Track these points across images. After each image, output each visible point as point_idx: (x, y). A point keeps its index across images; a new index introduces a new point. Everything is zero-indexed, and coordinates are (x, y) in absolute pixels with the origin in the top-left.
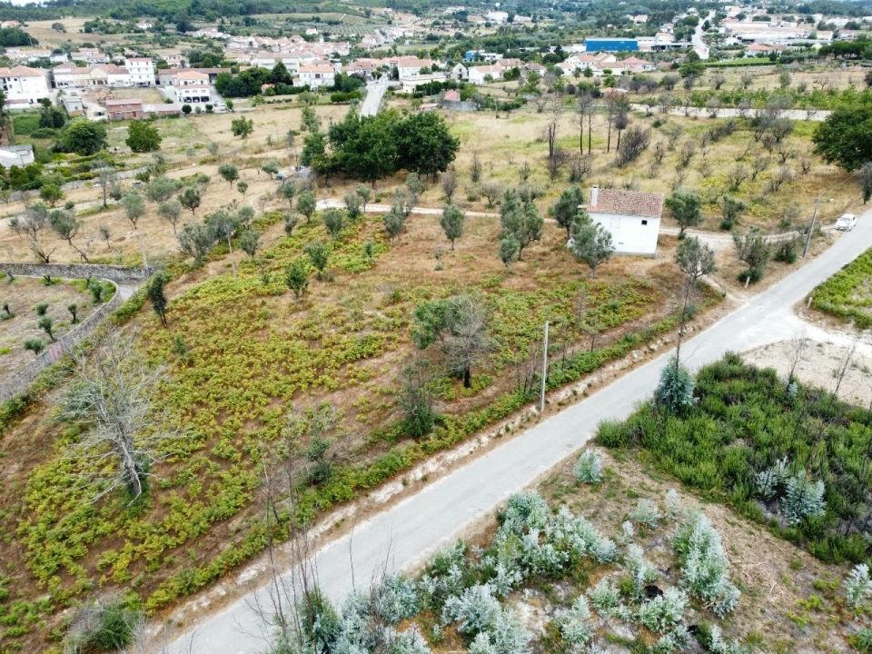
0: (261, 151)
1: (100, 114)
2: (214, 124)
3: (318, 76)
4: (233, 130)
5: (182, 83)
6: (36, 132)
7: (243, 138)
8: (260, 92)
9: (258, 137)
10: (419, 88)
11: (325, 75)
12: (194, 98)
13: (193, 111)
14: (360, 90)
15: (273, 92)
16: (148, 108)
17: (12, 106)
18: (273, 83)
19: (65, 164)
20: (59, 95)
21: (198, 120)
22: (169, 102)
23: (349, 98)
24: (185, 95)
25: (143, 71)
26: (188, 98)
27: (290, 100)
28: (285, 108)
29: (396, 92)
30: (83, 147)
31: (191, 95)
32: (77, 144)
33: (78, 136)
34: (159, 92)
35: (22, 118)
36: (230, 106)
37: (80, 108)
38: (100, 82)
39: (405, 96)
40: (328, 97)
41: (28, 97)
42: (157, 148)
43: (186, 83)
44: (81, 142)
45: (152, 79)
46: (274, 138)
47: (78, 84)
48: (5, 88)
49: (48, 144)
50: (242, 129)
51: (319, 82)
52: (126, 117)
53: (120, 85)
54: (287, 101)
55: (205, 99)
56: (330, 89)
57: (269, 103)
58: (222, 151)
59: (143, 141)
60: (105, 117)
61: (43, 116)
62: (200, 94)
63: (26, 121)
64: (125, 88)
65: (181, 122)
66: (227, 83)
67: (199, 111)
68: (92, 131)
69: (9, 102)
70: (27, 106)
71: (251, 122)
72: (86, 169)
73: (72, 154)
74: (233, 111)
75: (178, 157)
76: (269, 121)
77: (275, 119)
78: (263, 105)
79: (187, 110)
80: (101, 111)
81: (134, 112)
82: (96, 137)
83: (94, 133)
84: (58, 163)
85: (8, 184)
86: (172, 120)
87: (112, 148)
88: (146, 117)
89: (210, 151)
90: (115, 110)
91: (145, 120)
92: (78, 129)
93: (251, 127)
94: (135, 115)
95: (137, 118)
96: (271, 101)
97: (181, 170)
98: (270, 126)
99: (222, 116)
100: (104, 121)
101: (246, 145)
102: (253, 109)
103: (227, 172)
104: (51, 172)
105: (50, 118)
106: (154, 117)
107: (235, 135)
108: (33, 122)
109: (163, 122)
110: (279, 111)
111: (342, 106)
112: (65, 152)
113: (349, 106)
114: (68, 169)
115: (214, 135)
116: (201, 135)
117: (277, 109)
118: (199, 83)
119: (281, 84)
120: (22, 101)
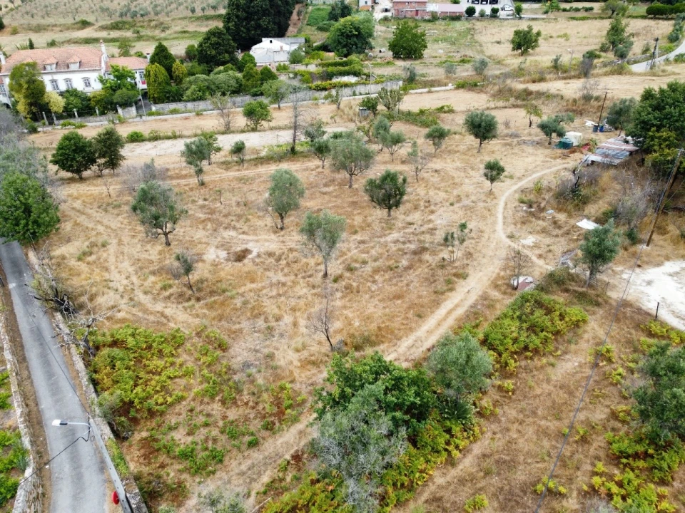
0: (542, 80)
1: (386, 10)
2: (494, 31)
4: (513, 42)
6: (321, 24)
7: (522, 54)
9: (542, 56)
13: (477, 14)
16: (432, 7)
19: (312, 68)
21: (478, 25)
22: (456, 2)
23: (672, 11)
27: (591, 9)
28: (583, 19)
30: (345, 46)
32: (340, 43)
33: (342, 34)
35: (319, 9)
36: (519, 11)
37: (370, 4)
40: (641, 9)
42: (420, 57)
44: (343, 41)
46: (565, 60)
49: (319, 38)
50: (524, 42)
52: (408, 16)
54: (587, 10)
57: (565, 10)
58: (493, 71)
59: (407, 47)
60: (389, 14)
61: (333, 9)
63: (321, 12)
65: (460, 26)
67: (482, 15)
68: (357, 29)
71: (538, 34)
72: (330, 76)
73: (332, 54)
74: (520, 18)
75: (436, 73)
76: (562, 33)
77: (568, 32)
78: (556, 13)
79: (470, 12)
80: (388, 7)
81: (417, 11)
82: (359, 36)
83: (359, 32)
84: (307, 65)
85: (241, 85)
86: (452, 23)
87: (377, 50)
88: (427, 17)
89: (476, 69)
90: (400, 7)
91: (425, 21)
92: (344, 26)
93: (536, 41)
94: (417, 14)
95: (418, 18)
96: (568, 8)
97: (430, 92)
98: (559, 39)
99: (506, 23)
100: (386, 19)
101: (523, 66)
102: (544, 16)
103: (479, 126)
104: (291, 75)
105: (338, 11)
106: (434, 18)
107: (513, 49)
108: (325, 14)
109: (440, 25)
110: (575, 22)
111: (660, 21)
112: (329, 51)
113: (673, 22)
114: (311, 74)
115: (489, 45)
116: (474, 43)
117: (573, 18)
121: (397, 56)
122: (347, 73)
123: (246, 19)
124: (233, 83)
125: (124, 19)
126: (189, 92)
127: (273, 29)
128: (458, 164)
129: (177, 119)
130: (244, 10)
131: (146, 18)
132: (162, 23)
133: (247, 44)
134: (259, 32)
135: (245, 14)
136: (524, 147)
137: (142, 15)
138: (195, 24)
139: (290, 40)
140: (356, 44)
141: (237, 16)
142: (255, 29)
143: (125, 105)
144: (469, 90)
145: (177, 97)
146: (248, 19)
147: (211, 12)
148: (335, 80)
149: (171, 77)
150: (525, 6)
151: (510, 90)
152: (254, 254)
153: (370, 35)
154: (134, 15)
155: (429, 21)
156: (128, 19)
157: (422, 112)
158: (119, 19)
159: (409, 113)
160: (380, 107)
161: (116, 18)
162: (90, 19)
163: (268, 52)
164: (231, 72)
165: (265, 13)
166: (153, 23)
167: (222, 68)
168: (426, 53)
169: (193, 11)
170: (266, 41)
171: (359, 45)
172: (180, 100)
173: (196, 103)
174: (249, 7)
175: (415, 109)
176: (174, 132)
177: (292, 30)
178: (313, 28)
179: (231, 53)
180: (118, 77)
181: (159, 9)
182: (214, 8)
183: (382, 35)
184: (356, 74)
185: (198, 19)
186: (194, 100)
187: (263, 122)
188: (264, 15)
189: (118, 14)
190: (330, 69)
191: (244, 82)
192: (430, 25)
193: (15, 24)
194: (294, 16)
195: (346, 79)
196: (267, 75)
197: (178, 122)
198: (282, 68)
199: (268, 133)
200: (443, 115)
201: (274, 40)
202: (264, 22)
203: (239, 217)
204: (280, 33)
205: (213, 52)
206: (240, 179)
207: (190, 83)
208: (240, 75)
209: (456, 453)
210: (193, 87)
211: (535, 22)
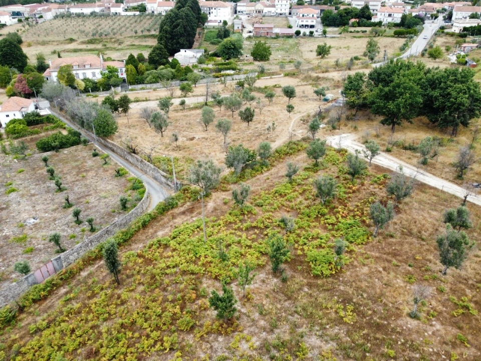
0: (327, 71)
1: (250, 32)
2: (310, 44)
3: (390, 15)
4: (317, 51)
5: (301, 15)
6: (213, 41)
7: (322, 58)
8: (348, 24)
9: (330, 60)
10: (465, 29)
11: (396, 15)
12: (306, 26)
13: (301, 34)
14: (418, 28)
15: (356, 25)
16: (276, 31)
17: (210, 24)
18: (358, 18)
19: (210, 66)
20: (235, 18)
21: (302, 41)
22: (290, 27)
23: (407, 33)
24: (301, 23)
25: (283, 6)
26: (303, 25)
27: (366, 31)
28: (360, 37)
29: (446, 31)
30: (226, 54)
31: (304, 23)
32: (224, 52)
33: (225, 48)
34: (288, 20)
35: (211, 31)
36: (325, 32)
37: (240, 28)
38: (259, 12)
39: (452, 35)
40: (392, 32)
41: (218, 19)
42: (268, 59)
43: (303, 16)
44: (226, 51)
45: (287, 11)
46: (341, 61)
47: (248, 12)
48: (210, 13)
49: (213, 49)
50: (322, 52)
51: (390, 20)
52: (262, 35)
53: (270, 14)
54: (363, 32)
55: (312, 26)
56: (396, 25)
57: (351, 32)
58: (305, 67)
59: (261, 54)
60: (251, 34)
61: (219, 32)
62: (310, 23)
63: (212, 33)
64: (271, 16)
65: (291, 41)
66: (328, 17)
67: (304, 35)
68: (234, 45)
69: (211, 21)
70: (216, 24)
71: (330, 47)
72: (220, 70)
73: (220, 58)
74: (326, 37)
75: (275, 68)
76: (346, 46)
77: (350, 45)
78: (346, 34)
79: (298, 33)
80: (251, 30)
81: (268, 33)
82: (235, 48)
83: (235, 47)
84: (207, 64)
85: (174, 76)
86: (287, 39)
87: (245, 55)
88: (273, 36)
89: (295, 66)
90: (257, 30)
91: (272, 38)
92: (227, 43)
93: (329, 51)
95: (269, 36)
96: (353, 31)
97: (271, 78)
98: (344, 49)
99: (317, 40)
100: (250, 37)
101: (320, 64)
102: (339, 36)
103: (288, 92)
104: (200, 70)
105: (222, 33)
106: (277, 36)
107: (317, 55)
108: (214, 34)
109: (281, 40)
110: (355, 39)
111: (401, 39)
112: (218, 57)
113: (406, 39)
114: (210, 69)
115: (306, 53)
116: (299, 52)
117: (354, 37)
118: (311, 16)
119: (363, 19)
120: (215, 21)
121: (255, 59)
122: (229, 69)
123: (171, 38)
124: (170, 74)
125: (95, 37)
126: (148, 79)
127: (186, 44)
128: (279, 108)
129: (144, 92)
130: (170, 34)
131: (108, 37)
132: (118, 40)
133: (173, 52)
134: (178, 46)
135: (170, 36)
136: (309, 101)
137: (106, 35)
138: (138, 40)
139: (196, 50)
140: (233, 53)
141: (166, 37)
142: (176, 44)
143: (115, 86)
144: (291, 77)
145: (141, 82)
146: (172, 38)
147: (147, 33)
148: (222, 73)
149: (138, 72)
150: (329, 29)
151: (310, 77)
152: (197, 138)
153: (241, 48)
154: (101, 35)
155: (275, 38)
156: (97, 37)
157: (266, 88)
158: (92, 38)
159: (260, 88)
160: (246, 86)
161: (90, 37)
162: (74, 37)
163: (185, 57)
164: (169, 69)
165: (182, 35)
166: (113, 40)
167: (162, 67)
168: (271, 57)
169: (136, 32)
170: (182, 51)
171: (235, 53)
172: (143, 83)
173: (152, 85)
174: (172, 32)
175: (263, 86)
176: (146, 98)
177: (196, 44)
178: (208, 43)
179: (167, 59)
180: (110, 72)
181: (115, 31)
182: (149, 30)
183: (247, 47)
184: (233, 69)
185: (140, 37)
186: (151, 83)
187: (189, 93)
188: (181, 37)
189: (91, 34)
190: (220, 67)
191: (176, 74)
192: (275, 40)
193: (29, 40)
194: (197, 36)
195: (228, 72)
196: (188, 70)
197: (145, 94)
198: (195, 66)
199: (192, 98)
200: (276, 89)
201: (187, 50)
202: (182, 40)
203: (188, 128)
204: (190, 46)
205: (158, 58)
206: (185, 116)
207: (148, 74)
208: (173, 70)
210: (150, 76)
211: (334, 39)
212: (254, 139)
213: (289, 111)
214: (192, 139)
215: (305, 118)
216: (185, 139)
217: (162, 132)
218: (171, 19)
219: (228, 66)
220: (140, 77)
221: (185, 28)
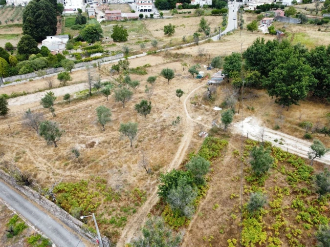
0: (181, 48)
1: (102, 17)
2: (153, 25)
4: (164, 30)
5: (140, 2)
6: (73, 26)
7: (169, 36)
8: (175, 7)
9: (178, 35)
10: (258, 7)
12: (145, 10)
13: (144, 17)
14: (225, 8)
15: (181, 7)
16: (124, 15)
17: (66, 12)
18: (181, 2)
19: (79, 51)
20: (87, 7)
21: (146, 22)
22: (133, 12)
23: (220, 12)
24: (141, 8)
26: (142, 10)
27: (190, 12)
28: (188, 17)
29: (245, 9)
30: (90, 38)
31: (144, 8)
32: (88, 37)
33: (88, 33)
34: (129, 7)
35: (69, 18)
36: (162, 14)
37: (94, 14)
38: (105, 1)
39: (250, 12)
40: (210, 11)
41: (73, 8)
42: (126, 40)
43: (142, 2)
44: (90, 36)
46: (187, 38)
48: (65, 3)
49: (76, 34)
50: (169, 31)
51: (204, 3)
52: (113, 19)
55: (149, 10)
56: (210, 7)
57: (180, 13)
58: (160, 45)
59: (119, 36)
60: (104, 19)
61: (77, 18)
62: (147, 8)
63: (71, 20)
64: (115, 4)
65: (138, 23)
66: (160, 2)
67: (147, 17)
68: (95, 30)
69: (67, 10)
70: (72, 12)
71: (174, 26)
72: (89, 54)
73: (85, 42)
74: (163, 18)
75: (137, 48)
76: (181, 24)
77: (184, 23)
78: (177, 15)
79: (141, 16)
80: (103, 16)
81: (117, 17)
82: (97, 33)
84: (76, 50)
85: (47, 63)
86: (134, 21)
87: (105, 37)
88: (122, 20)
89: (153, 45)
92: (89, 29)
93: (174, 30)
94: (117, 19)
95: (119, 20)
96: (181, 12)
97: (137, 57)
98: (181, 27)
99: (157, 20)
100: (103, 22)
101: (171, 42)
102: (172, 17)
103: (167, 74)
104: (71, 56)
105: (80, 20)
106: (126, 20)
107: (165, 34)
108: (74, 21)
109: (129, 23)
110: (186, 19)
111: (217, 17)
112: (83, 41)
113: (222, 17)
114: (80, 54)
115: (154, 32)
116: (147, 32)
117: (184, 17)
118: (148, 2)
119: (185, 3)
120: (71, 10)
121: (115, 40)
122: (97, 52)
123: (35, 27)
124: (43, 62)
126: (21, 70)
127: (51, 32)
128: (162, 91)
129: (20, 84)
130: (34, 23)
133: (40, 39)
134: (44, 33)
135: (34, 25)
136: (184, 79)
138: (4, 30)
139: (61, 36)
140: (96, 37)
141: (31, 27)
142: (42, 32)
144: (153, 55)
145: (16, 73)
146: (37, 27)
147: (10, 23)
148: (93, 56)
149: (9, 64)
150: (163, 12)
151: (170, 54)
152: (97, 143)
153: (101, 32)
155: (124, 21)
157: (138, 68)
159: (133, 70)
160: (121, 68)
163: (54, 43)
164: (41, 58)
165: (45, 24)
167: (33, 56)
168: (128, 38)
170: (48, 38)
171: (97, 37)
173: (26, 75)
174: (36, 22)
175: (135, 67)
176: (24, 92)
177: (59, 31)
178: (70, 28)
179: (36, 47)
182: (12, 21)
183: (107, 30)
184: (101, 52)
185: (4, 27)
186: (25, 73)
187: (68, 81)
190: (89, 51)
191: (48, 62)
192: (124, 23)
194: (58, 23)
195: (97, 55)
196: (60, 58)
197: (22, 86)
198: (65, 53)
199: (72, 86)
200: (147, 68)
201: (53, 37)
202: (46, 28)
203: (82, 128)
204: (54, 33)
205: (27, 48)
206: (72, 111)
207: (21, 65)
208: (45, 58)
209: (204, 195)
210: (24, 67)
211: (169, 19)
212: (159, 135)
213: (180, 96)
214: (92, 145)
215: (195, 101)
216: (84, 146)
217: (55, 142)
218: (33, 10)
219: (96, 50)
220: (12, 69)
221: (47, 18)
